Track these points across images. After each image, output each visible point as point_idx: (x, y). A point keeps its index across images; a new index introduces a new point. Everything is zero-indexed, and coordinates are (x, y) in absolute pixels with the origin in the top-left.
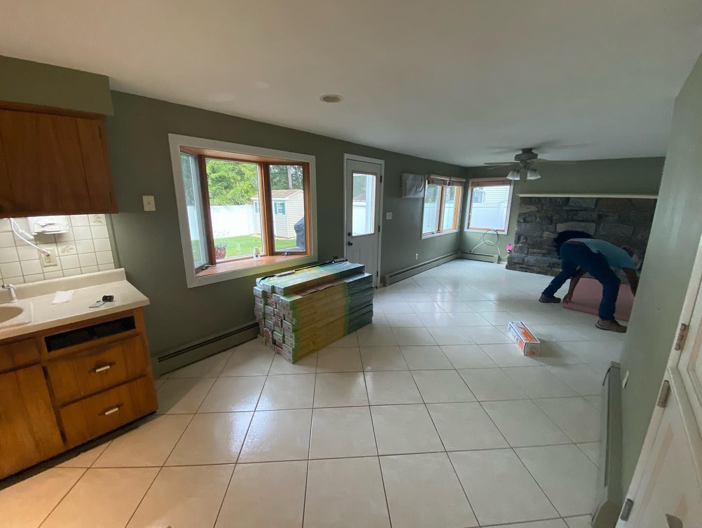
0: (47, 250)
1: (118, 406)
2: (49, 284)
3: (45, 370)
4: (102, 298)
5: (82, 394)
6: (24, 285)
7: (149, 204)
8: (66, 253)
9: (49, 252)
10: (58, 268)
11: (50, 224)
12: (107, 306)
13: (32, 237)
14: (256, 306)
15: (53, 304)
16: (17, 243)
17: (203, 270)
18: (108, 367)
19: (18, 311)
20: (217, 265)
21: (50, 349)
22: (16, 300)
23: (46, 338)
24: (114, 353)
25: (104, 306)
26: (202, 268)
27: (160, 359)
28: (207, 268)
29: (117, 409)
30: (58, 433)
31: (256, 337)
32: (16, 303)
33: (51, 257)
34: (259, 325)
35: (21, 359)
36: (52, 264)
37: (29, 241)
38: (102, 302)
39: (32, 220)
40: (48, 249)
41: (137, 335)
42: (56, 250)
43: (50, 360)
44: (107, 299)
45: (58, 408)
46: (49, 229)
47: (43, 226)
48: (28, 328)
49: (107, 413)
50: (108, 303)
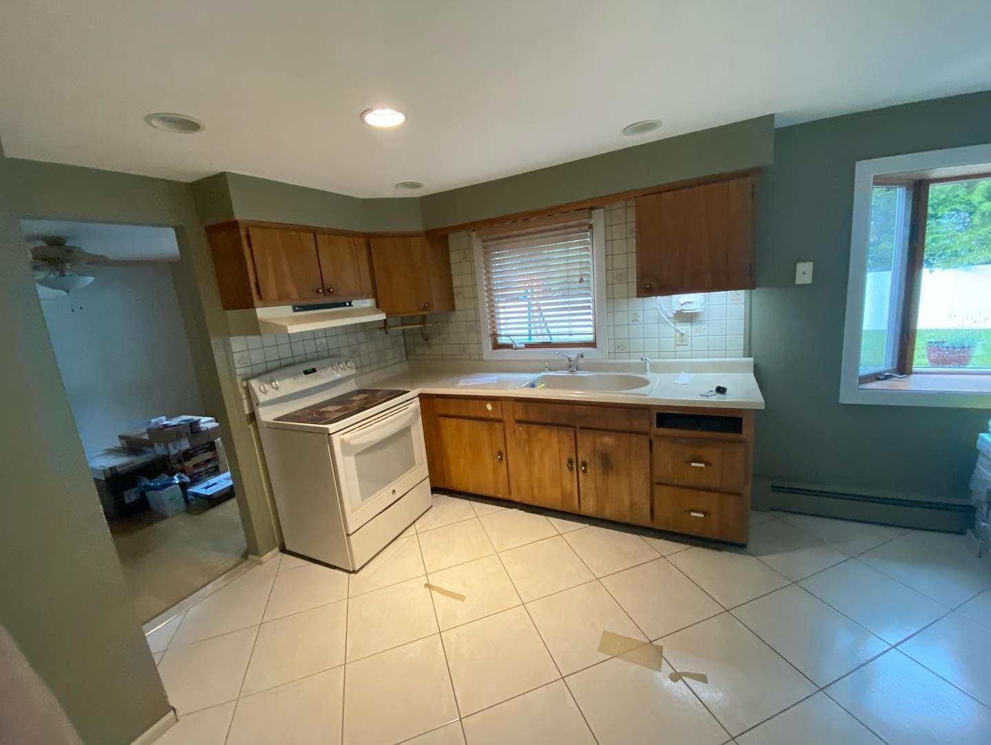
0: (682, 329)
1: (705, 514)
2: (678, 363)
3: (651, 443)
4: (715, 388)
5: (676, 481)
6: (658, 360)
7: (804, 274)
8: (698, 334)
9: (683, 332)
10: (688, 348)
11: (688, 303)
12: (716, 399)
13: (672, 316)
14: (975, 471)
15: (674, 384)
16: (660, 321)
17: (879, 379)
18: (703, 465)
19: (645, 383)
20: (913, 376)
21: (659, 426)
22: (649, 373)
23: (658, 414)
24: (713, 453)
25: (715, 397)
26: (877, 377)
27: (775, 489)
28: (887, 378)
29: (702, 516)
30: (649, 507)
31: (962, 533)
32: (648, 376)
33: (684, 336)
34: (975, 512)
35: (637, 426)
36: (684, 343)
37: (668, 318)
38: (715, 392)
39: (676, 298)
40: (684, 328)
41: (741, 442)
42: (690, 330)
43: (657, 436)
44: (721, 390)
45: (655, 483)
46: (688, 309)
47: (682, 305)
48: (646, 400)
49: (692, 514)
50: (720, 395)
